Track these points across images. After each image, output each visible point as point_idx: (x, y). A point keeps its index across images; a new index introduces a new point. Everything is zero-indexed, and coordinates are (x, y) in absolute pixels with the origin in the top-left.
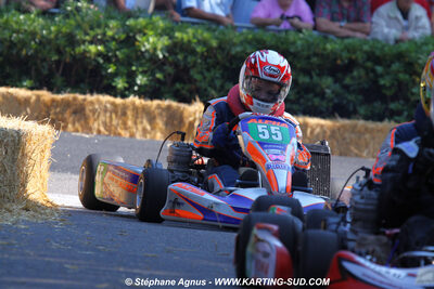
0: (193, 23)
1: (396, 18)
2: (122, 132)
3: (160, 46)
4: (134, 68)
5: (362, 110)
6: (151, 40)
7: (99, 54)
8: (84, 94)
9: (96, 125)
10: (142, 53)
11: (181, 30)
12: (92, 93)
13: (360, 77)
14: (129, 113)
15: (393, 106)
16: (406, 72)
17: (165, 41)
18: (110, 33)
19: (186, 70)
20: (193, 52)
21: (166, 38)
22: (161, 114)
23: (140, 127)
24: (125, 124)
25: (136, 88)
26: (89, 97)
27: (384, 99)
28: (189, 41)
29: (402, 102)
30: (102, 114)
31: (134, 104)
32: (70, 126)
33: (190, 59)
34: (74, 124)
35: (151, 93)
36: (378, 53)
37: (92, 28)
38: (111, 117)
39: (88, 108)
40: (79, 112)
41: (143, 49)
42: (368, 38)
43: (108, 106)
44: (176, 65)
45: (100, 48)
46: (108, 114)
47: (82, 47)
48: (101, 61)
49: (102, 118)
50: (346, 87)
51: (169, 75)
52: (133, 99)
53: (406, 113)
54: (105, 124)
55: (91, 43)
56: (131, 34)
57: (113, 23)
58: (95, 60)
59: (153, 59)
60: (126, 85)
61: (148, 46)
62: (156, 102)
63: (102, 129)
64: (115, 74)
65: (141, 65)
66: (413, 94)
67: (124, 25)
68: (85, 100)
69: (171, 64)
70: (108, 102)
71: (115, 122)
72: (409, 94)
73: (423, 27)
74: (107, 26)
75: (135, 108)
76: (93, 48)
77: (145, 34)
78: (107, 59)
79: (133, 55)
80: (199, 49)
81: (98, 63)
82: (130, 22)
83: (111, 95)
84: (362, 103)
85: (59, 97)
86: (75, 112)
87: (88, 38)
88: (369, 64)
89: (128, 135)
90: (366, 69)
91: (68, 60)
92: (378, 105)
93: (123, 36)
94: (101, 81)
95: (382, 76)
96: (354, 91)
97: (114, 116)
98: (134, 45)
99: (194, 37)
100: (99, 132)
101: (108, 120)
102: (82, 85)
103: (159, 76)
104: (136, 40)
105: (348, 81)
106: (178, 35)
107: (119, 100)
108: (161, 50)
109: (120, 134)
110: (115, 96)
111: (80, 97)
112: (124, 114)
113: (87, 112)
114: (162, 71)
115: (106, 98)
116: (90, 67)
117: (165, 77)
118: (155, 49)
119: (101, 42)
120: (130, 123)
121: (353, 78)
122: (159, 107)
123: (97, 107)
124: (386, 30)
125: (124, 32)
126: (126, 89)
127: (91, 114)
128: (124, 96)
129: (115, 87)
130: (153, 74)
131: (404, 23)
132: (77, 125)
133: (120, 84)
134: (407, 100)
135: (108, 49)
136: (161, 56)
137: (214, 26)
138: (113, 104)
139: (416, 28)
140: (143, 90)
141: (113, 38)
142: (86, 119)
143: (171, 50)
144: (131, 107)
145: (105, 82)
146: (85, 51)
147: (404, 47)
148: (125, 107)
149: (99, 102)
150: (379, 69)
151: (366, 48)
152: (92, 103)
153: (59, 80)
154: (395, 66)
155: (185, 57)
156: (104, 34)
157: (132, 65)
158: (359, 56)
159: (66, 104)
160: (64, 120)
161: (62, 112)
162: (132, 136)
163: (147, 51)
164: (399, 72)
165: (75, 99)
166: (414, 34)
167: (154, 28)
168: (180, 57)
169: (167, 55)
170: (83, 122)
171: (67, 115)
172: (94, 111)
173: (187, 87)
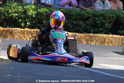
0: (43, 7)
1: (101, 4)
2: (24, 39)
3: (34, 14)
4: (26, 20)
5: (92, 31)
6: (31, 12)
7: (16, 16)
8: (13, 28)
9: (16, 37)
10: (29, 16)
11: (40, 9)
12: (15, 28)
13: (91, 21)
14: (25, 33)
15: (100, 29)
16: (104, 19)
17: (35, 12)
18: (19, 10)
19: (41, 20)
20: (43, 15)
21: (35, 11)
22: (34, 33)
23: (29, 37)
24: (24, 36)
25: (27, 26)
26: (14, 29)
27: (98, 27)
28: (42, 12)
29: (103, 28)
30: (18, 33)
31: (27, 30)
32: (9, 37)
33: (43, 17)
34: (10, 36)
35: (32, 27)
36: (96, 14)
37: (14, 9)
38: (20, 34)
39: (14, 32)
40: (11, 33)
41: (29, 15)
42: (93, 10)
43: (19, 31)
44: (38, 19)
45: (17, 14)
46: (19, 34)
47: (12, 14)
48: (17, 18)
49: (18, 35)
50: (87, 24)
51: (37, 22)
52: (27, 29)
53: (104, 31)
54: (19, 36)
55: (14, 13)
56: (25, 10)
57: (20, 7)
58: (15, 18)
59: (32, 17)
60: (24, 25)
61: (30, 14)
62: (33, 30)
63: (18, 38)
64: (21, 22)
65: (28, 19)
66: (106, 26)
67: (23, 8)
68: (13, 29)
69: (37, 19)
70: (19, 30)
71: (21, 36)
72: (105, 26)
73: (109, 7)
74: (18, 8)
75: (27, 32)
76: (14, 15)
77: (29, 10)
78: (19, 18)
79: (26, 16)
80: (45, 14)
81: (16, 19)
82: (25, 7)
83: (20, 28)
84: (92, 29)
85: (5, 29)
86: (10, 33)
87: (13, 12)
88: (93, 17)
89: (25, 39)
90: (93, 19)
91: (7, 18)
92: (96, 29)
93: (23, 11)
94: (17, 24)
95: (97, 21)
96: (89, 25)
97: (21, 34)
98: (26, 13)
99: (43, 11)
100: (17, 38)
101: (19, 35)
102: (12, 25)
103: (34, 22)
104: (27, 12)
105: (88, 22)
106: (38, 10)
107: (22, 29)
108: (34, 15)
109: (23, 39)
110: (21, 28)
111: (11, 29)
112: (24, 33)
113: (14, 33)
114: (34, 21)
115: (19, 29)
116: (14, 20)
117: (35, 22)
118: (32, 15)
119: (17, 13)
120: (26, 36)
121: (89, 21)
122: (34, 31)
123: (16, 31)
124: (99, 8)
125: (23, 10)
126: (24, 26)
127: (14, 34)
128: (24, 28)
129: (21, 26)
130: (32, 22)
131: (103, 5)
132: (11, 37)
133: (23, 25)
134: (104, 27)
135: (19, 15)
136: (34, 17)
137: (49, 8)
138: (21, 30)
139: (107, 7)
140: (29, 26)
141: (20, 12)
142: (13, 35)
143: (37, 15)
144: (26, 31)
145: (18, 24)
146: (12, 16)
147: (103, 12)
148: (24, 31)
149: (17, 30)
150: (97, 19)
151: (92, 13)
152: (15, 30)
153: (5, 24)
154: (101, 18)
155: (41, 17)
156: (18, 11)
157: (26, 19)
158: (91, 15)
159: (7, 31)
160: (7, 35)
161: (6, 33)
162: (27, 39)
163: (30, 15)
164: (102, 19)
165: (10, 29)
166: (106, 9)
167: (32, 9)
168: (40, 16)
169: (36, 16)
170: (12, 36)
171: (7, 34)
172: (15, 33)
173: (42, 25)
